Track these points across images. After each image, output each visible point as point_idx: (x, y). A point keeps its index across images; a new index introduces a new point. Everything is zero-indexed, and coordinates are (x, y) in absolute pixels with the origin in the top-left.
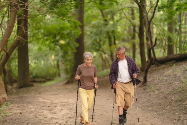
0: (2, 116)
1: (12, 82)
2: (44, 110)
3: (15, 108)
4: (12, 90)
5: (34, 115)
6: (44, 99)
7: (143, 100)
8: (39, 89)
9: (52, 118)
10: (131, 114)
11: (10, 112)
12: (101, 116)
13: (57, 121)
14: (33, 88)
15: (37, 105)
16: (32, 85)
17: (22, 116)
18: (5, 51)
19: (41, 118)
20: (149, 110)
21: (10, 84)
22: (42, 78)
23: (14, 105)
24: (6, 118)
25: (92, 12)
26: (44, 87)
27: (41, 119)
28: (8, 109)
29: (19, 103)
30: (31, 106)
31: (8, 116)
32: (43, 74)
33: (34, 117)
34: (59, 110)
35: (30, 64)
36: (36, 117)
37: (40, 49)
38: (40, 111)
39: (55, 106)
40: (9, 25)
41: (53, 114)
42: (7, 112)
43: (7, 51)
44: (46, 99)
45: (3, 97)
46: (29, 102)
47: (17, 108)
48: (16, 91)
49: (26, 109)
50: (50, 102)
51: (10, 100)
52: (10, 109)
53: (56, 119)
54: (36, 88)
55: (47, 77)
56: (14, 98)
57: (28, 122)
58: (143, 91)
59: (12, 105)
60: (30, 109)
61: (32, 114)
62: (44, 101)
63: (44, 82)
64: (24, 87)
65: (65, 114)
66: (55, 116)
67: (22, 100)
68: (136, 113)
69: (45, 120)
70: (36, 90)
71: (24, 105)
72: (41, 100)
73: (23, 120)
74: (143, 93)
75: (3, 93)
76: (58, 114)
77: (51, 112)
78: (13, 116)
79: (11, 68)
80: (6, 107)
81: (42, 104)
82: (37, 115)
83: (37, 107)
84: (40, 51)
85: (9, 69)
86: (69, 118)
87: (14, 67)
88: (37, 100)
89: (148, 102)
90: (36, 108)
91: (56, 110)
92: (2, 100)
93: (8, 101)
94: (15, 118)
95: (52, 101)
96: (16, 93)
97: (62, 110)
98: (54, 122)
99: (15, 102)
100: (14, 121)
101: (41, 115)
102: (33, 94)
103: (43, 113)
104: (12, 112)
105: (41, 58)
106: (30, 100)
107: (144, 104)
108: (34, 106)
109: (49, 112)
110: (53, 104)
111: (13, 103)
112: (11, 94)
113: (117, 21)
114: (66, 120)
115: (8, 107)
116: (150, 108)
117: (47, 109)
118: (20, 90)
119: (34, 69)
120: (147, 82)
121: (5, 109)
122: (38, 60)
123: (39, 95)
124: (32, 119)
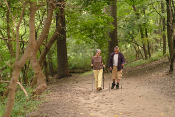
0: (42, 102)
1: (53, 73)
2: (79, 96)
3: (54, 96)
4: (53, 80)
5: (70, 101)
6: (80, 87)
7: (168, 87)
8: (76, 79)
9: (86, 103)
10: (156, 99)
11: (50, 99)
12: (129, 101)
13: (89, 106)
14: (71, 78)
15: (73, 93)
16: (71, 76)
17: (59, 102)
18: (44, 45)
19: (76, 103)
20: (172, 95)
21: (51, 75)
22: (81, 69)
23: (53, 93)
24: (46, 104)
25: (124, 7)
26: (81, 77)
27: (76, 105)
28: (48, 96)
29: (57, 91)
30: (68, 94)
31: (48, 102)
32: (82, 65)
33: (70, 102)
34: (92, 97)
35: (69, 57)
36: (72, 103)
37: (78, 42)
38: (76, 98)
39: (89, 94)
40: (47, 22)
41: (86, 100)
42: (46, 99)
43: (47, 45)
44: (82, 87)
45: (43, 85)
46: (67, 90)
47: (55, 96)
48: (56, 81)
49: (64, 96)
50: (85, 90)
51: (50, 89)
52: (49, 96)
53: (89, 104)
54: (74, 78)
55: (85, 68)
56: (54, 87)
57: (64, 107)
58: (169, 78)
59: (51, 93)
60: (67, 96)
61: (68, 101)
62: (80, 89)
63: (83, 72)
64: (64, 77)
65: (98, 99)
66: (88, 102)
67: (61, 89)
68: (160, 98)
69: (79, 105)
70: (74, 80)
71: (62, 93)
72: (77, 88)
73: (60, 105)
74: (169, 80)
75: (43, 83)
76: (91, 100)
77: (85, 98)
78: (52, 102)
79: (52, 60)
80: (46, 95)
81: (78, 92)
82: (72, 101)
83: (73, 94)
84: (78, 44)
85: (50, 61)
86: (101, 103)
87: (55, 60)
88: (73, 88)
89: (173, 88)
90: (72, 96)
91: (89, 96)
92: (43, 89)
93: (48, 90)
94: (53, 104)
95: (87, 89)
96: (56, 83)
97: (95, 96)
98: (87, 107)
99: (54, 90)
100: (52, 106)
101: (76, 101)
102: (71, 83)
103: (77, 100)
104: (51, 99)
105: (79, 51)
106: (68, 89)
107: (168, 90)
108: (70, 94)
109: (83, 98)
110: (88, 92)
111: (52, 92)
112: (51, 84)
113: (148, 15)
114: (98, 105)
115: (48, 95)
116: (174, 94)
117: (82, 96)
118: (59, 80)
119: (74, 60)
120: (173, 71)
121: (45, 96)
122: (76, 52)
123: (76, 84)
124: (67, 104)
